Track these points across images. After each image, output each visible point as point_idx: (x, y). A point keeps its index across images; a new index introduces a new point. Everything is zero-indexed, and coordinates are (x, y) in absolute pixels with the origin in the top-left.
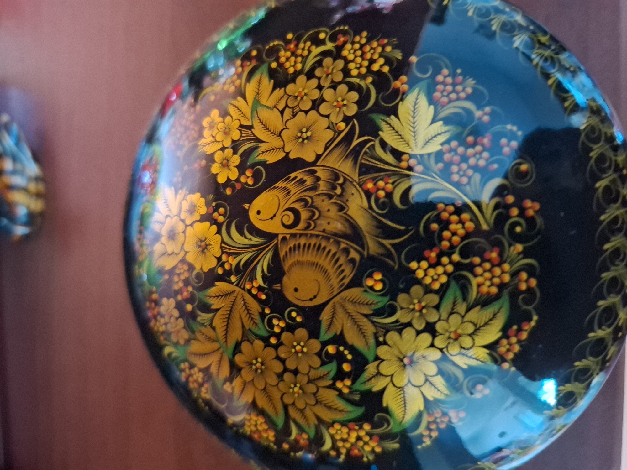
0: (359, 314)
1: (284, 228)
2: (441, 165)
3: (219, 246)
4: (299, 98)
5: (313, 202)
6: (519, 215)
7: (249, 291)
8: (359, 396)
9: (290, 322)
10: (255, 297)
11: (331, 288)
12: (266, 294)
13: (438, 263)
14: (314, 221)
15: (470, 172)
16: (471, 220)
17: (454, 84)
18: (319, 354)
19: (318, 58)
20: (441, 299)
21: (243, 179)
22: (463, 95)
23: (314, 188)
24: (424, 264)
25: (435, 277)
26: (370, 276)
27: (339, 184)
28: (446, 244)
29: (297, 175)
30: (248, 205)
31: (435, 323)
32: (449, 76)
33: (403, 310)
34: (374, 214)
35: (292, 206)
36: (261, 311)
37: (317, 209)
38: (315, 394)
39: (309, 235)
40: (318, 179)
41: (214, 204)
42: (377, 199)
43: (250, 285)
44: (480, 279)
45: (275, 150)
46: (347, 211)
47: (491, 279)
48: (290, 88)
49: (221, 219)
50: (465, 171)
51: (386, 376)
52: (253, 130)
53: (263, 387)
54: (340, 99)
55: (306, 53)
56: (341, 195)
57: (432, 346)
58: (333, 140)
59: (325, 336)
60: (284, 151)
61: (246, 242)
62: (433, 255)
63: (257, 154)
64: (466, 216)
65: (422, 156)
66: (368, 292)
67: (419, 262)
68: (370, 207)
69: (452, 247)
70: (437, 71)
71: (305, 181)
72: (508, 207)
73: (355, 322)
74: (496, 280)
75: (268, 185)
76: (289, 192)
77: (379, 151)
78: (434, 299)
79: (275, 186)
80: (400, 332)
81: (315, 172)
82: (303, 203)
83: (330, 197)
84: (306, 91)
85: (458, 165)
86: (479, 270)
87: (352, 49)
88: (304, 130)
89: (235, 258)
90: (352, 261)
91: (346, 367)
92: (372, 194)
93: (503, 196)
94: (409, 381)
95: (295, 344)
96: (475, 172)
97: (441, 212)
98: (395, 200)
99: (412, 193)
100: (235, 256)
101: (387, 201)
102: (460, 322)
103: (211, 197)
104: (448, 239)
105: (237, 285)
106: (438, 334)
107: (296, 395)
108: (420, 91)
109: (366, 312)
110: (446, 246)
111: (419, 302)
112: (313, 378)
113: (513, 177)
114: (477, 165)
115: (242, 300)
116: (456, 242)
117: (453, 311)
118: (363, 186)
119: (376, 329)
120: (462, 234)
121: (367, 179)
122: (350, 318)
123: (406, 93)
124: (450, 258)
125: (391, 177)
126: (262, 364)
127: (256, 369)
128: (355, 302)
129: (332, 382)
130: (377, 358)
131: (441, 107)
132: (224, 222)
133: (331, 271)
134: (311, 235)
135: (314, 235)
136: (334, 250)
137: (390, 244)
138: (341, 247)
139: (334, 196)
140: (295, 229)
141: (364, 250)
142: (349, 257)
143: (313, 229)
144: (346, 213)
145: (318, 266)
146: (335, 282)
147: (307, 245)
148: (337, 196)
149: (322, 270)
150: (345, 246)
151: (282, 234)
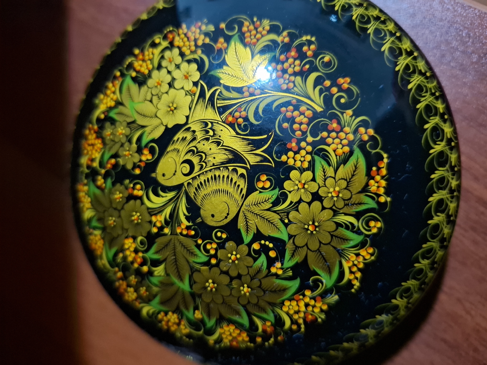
0: (263, 211)
1: (186, 177)
3: (147, 212)
4: (159, 86)
6: (338, 92)
7: (181, 234)
8: (291, 271)
9: (219, 241)
10: (187, 236)
11: (236, 202)
12: (194, 230)
13: (300, 149)
14: (203, 162)
15: (292, 78)
16: (308, 109)
17: (256, 29)
18: (249, 254)
19: (160, 56)
20: (313, 172)
21: (144, 158)
22: (264, 32)
23: (194, 139)
24: (291, 154)
25: (302, 159)
26: (259, 180)
27: (209, 129)
28: (298, 133)
29: (179, 137)
30: (154, 174)
31: (317, 191)
32: (250, 25)
33: (291, 193)
35: (185, 158)
38: (260, 287)
39: (205, 173)
40: (194, 132)
41: (132, 185)
42: (239, 125)
43: (180, 229)
44: (333, 146)
45: (157, 128)
46: (223, 143)
47: (341, 143)
48: (150, 82)
49: (140, 193)
50: (288, 79)
51: (303, 247)
52: (137, 122)
53: (222, 301)
55: (151, 56)
56: (214, 134)
57: (324, 208)
58: (192, 101)
59: (247, 239)
60: (163, 125)
61: (164, 200)
62: (294, 144)
63: (146, 136)
64: (303, 108)
65: (255, 83)
66: (262, 192)
67: (286, 154)
69: (304, 133)
70: (241, 25)
71: (186, 137)
72: (328, 89)
74: (345, 142)
76: (178, 151)
77: (226, 93)
78: (308, 175)
79: (168, 151)
80: (297, 210)
81: (190, 128)
82: (191, 153)
83: (207, 139)
84: (161, 79)
85: (282, 77)
86: (329, 140)
87: (180, 39)
88: (171, 105)
89: (161, 215)
90: (242, 175)
91: (272, 254)
92: (234, 124)
93: (321, 84)
94: (320, 243)
95: (229, 255)
96: (295, 77)
97: (285, 114)
98: (251, 120)
99: (260, 111)
100: (161, 214)
101: (246, 123)
102: (334, 182)
103: (127, 181)
104: (299, 129)
105: (171, 234)
106: (323, 198)
107: (248, 294)
108: (235, 43)
109: (267, 207)
110: (299, 134)
111: (299, 182)
112: (253, 275)
113: (322, 68)
114: (294, 72)
115: (179, 243)
116: (305, 128)
117: (326, 177)
118: (226, 122)
119: (280, 215)
120: (306, 121)
121: (226, 116)
122: (258, 216)
123: (227, 48)
124: (306, 142)
125: (242, 107)
126: (214, 283)
127: (211, 289)
128: (257, 204)
129: (267, 271)
130: (290, 237)
131: (253, 47)
132: (143, 194)
133: (231, 189)
134: (206, 172)
135: (208, 170)
136: (226, 174)
137: (262, 151)
138: (230, 170)
139: (210, 137)
140: (194, 173)
141: (246, 164)
142: (239, 174)
143: (206, 167)
144: (222, 146)
145: (220, 191)
146: (238, 197)
147: (206, 180)
148: (212, 136)
149: (225, 192)
150: (232, 168)
151: (186, 181)
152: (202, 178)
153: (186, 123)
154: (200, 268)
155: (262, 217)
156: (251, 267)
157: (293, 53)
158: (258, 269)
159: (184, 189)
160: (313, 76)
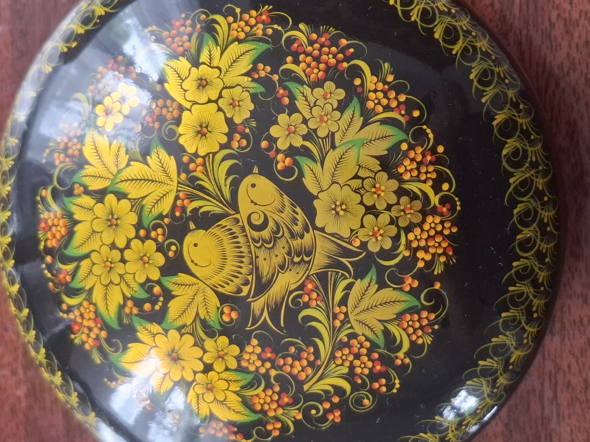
0: (196, 307)
1: (246, 218)
2: (346, 339)
3: (209, 151)
4: (373, 190)
5: (279, 238)
6: (325, 409)
7: (177, 198)
8: (128, 322)
9: (165, 246)
10: (174, 205)
11: (209, 278)
12: (181, 217)
13: (264, 361)
14: (262, 245)
15: (347, 364)
16: (307, 376)
17: (421, 328)
18: (148, 280)
19: (419, 193)
20: (236, 370)
21: (280, 157)
22: (414, 337)
23: (293, 236)
24: (258, 350)
25: (251, 361)
26: (232, 309)
27: (303, 258)
29: (299, 214)
30: (257, 172)
31: (214, 370)
32: (429, 320)
33: (214, 343)
34: (286, 297)
35: (270, 218)
36: (164, 214)
37: (274, 244)
38: (111, 282)
39: (248, 244)
40: (302, 237)
41: (247, 131)
42: (300, 296)
43: (184, 197)
44: (263, 395)
45: (317, 183)
46: (281, 273)
47: (265, 403)
49: (235, 145)
50: (346, 359)
51: (154, 342)
52: (332, 150)
53: (95, 229)
54: (382, 232)
55: (423, 177)
56: (294, 263)
57: (195, 373)
59: (166, 281)
60: (319, 192)
61: (222, 182)
62: (269, 355)
63: (309, 164)
64: (310, 371)
65: (349, 322)
66: (218, 310)
67: (258, 345)
68: (291, 292)
69: (281, 368)
70: (431, 310)
71: (297, 225)
72: (329, 399)
74: (266, 407)
75: (283, 187)
76: (282, 212)
77: (343, 285)
78: (234, 365)
79: (283, 195)
80: (195, 345)
81: (308, 232)
82: (275, 229)
83: (289, 254)
84: (382, 194)
85: (350, 353)
86: (269, 392)
87: (436, 224)
88: (344, 207)
89: (203, 173)
90: (240, 291)
91: (148, 307)
92: (303, 291)
93: (336, 394)
95: (148, 255)
96: (348, 367)
97: (306, 351)
98: (304, 311)
99: (314, 324)
101: (301, 305)
102: (223, 389)
103: (254, 124)
104: (286, 363)
105: (179, 183)
106: (206, 374)
108: (407, 301)
109: (200, 313)
110: (280, 362)
111: (226, 353)
112: (125, 279)
113: (355, 397)
114: (355, 367)
115: (168, 191)
116: (286, 369)
117: (229, 381)
118: (308, 280)
119: (190, 325)
120: (294, 372)
121: (315, 282)
122: (190, 300)
123: (402, 290)
124: (271, 368)
125: (322, 302)
126: (117, 225)
127: (110, 220)
128: (205, 302)
129: (129, 296)
130: (166, 331)
131: (397, 324)
132: (233, 149)
133: (224, 274)
134: (249, 246)
135: (250, 249)
136: (244, 271)
137: (265, 318)
138: (248, 277)
139: (291, 256)
140: (250, 229)
141: (252, 298)
143: (255, 246)
144: (279, 272)
145: (224, 260)
146: (215, 280)
147: (239, 245)
148: (292, 259)
149: (222, 265)
151: (241, 217)
154: (134, 212)
155: (189, 304)
156: (134, 278)
157: (378, 367)
158: (131, 286)
160: (347, 386)
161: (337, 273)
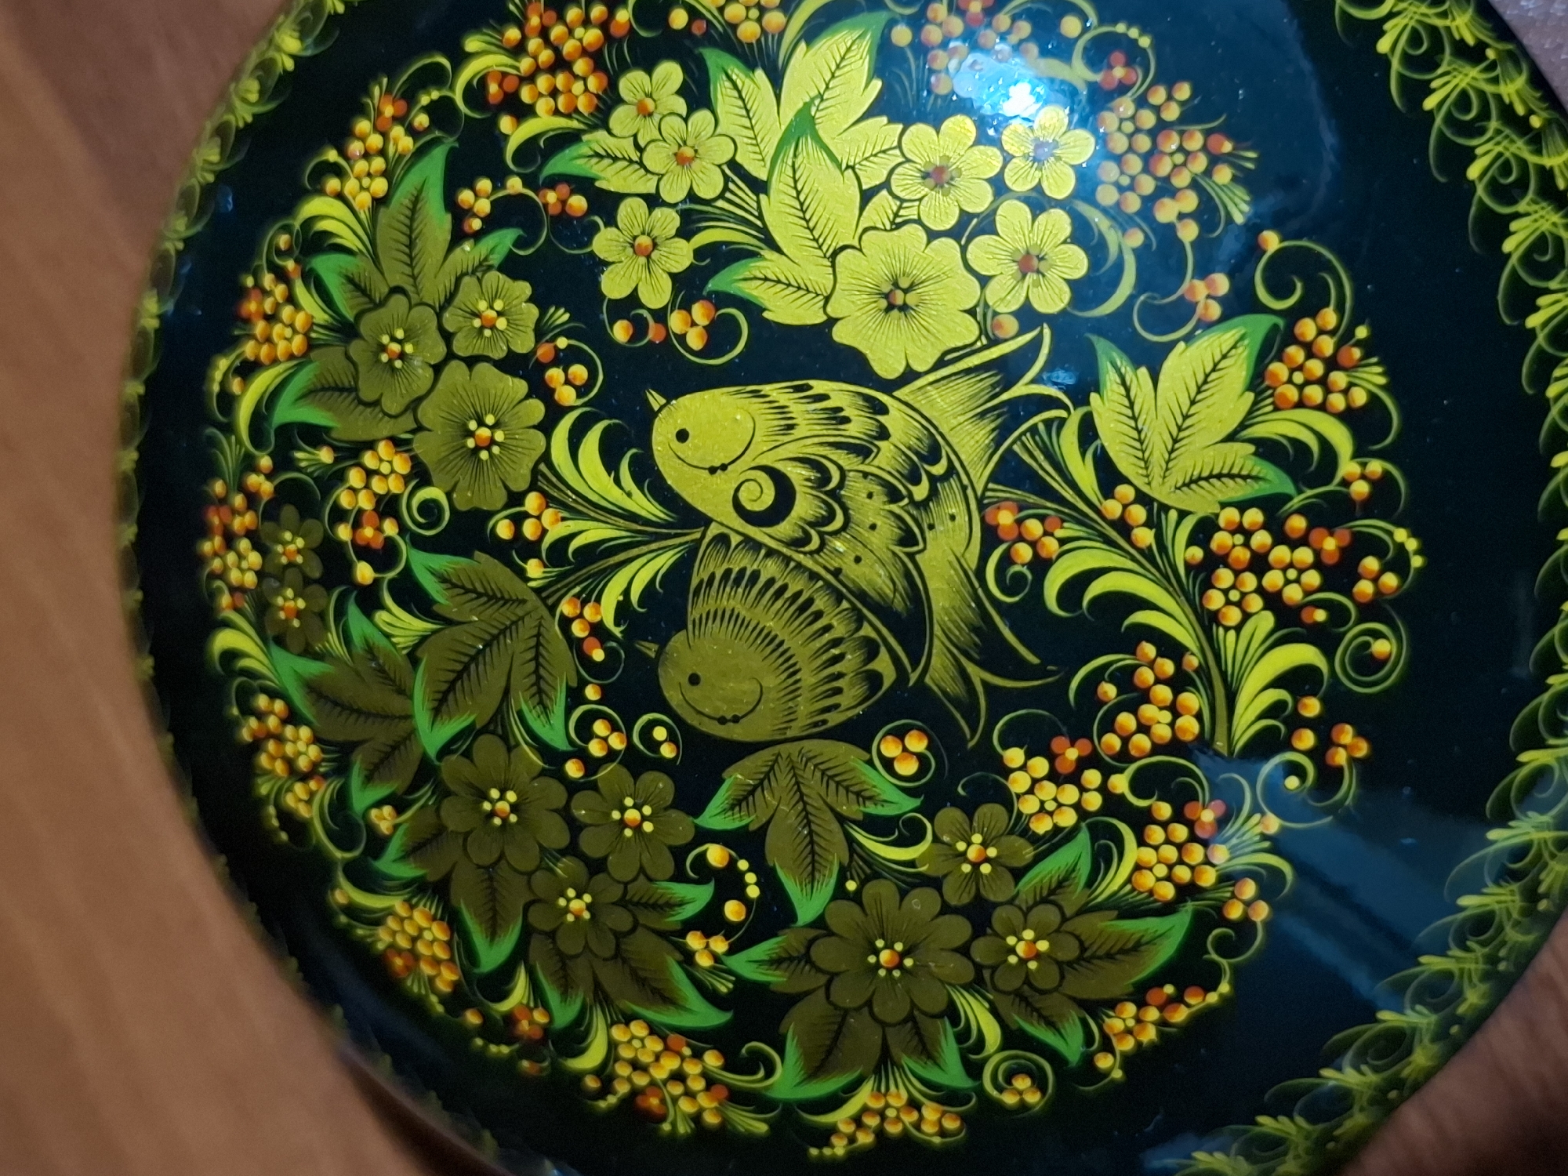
0: (825, 808)
1: (735, 515)
2: (1197, 553)
3: (531, 465)
6: (1309, 753)
7: (564, 623)
8: (731, 986)
9: (641, 747)
10: (575, 644)
11: (787, 718)
12: (609, 652)
13: (1074, 778)
14: (821, 535)
15: (1255, 603)
16: (1199, 716)
17: (1332, 364)
18: (679, 853)
20: (1038, 859)
21: (676, 321)
22: (1338, 402)
23: (862, 451)
24: (1040, 766)
25: (1050, 806)
26: (900, 734)
27: (930, 475)
28: (1113, 741)
29: (831, 394)
31: (995, 905)
32: (1331, 334)
33: (938, 846)
34: (980, 592)
36: (574, 684)
38: (619, 936)
39: (792, 564)
40: (883, 434)
41: (562, 343)
42: (1007, 560)
43: (575, 607)
44: (1148, 855)
45: (802, 292)
46: (919, 552)
47: (1170, 867)
48: (921, 137)
49: (566, 395)
50: (1244, 595)
51: (819, 970)
52: (762, 197)
53: (487, 860)
56: (923, 505)
57: (964, 951)
58: (969, 350)
59: (715, 818)
60: (825, 307)
61: (615, 495)
62: (1072, 754)
63: (747, 274)
64: (1191, 700)
65: (1165, 508)
66: (875, 767)
67: (1029, 755)
69: (1124, 756)
71: (847, 419)
72: (1297, 722)
73: (807, 819)
74: (1183, 874)
75: (742, 376)
76: (791, 427)
77: (1069, 443)
78: (1021, 852)
79: (759, 391)
80: (904, 890)
81: (885, 409)
82: (813, 475)
83: (894, 495)
85: (1237, 573)
86: (1156, 834)
87: (1132, 119)
88: (904, 284)
89: (563, 519)
90: (875, 679)
91: (733, 911)
92: (1002, 542)
93: (1298, 693)
94: (869, 1003)
95: (629, 802)
96: (1265, 608)
97: (1140, 666)
98: (1047, 583)
99: (1095, 589)
100: (566, 514)
101: (1030, 576)
102: (1055, 927)
103: (562, 316)
104: (1125, 734)
105: (538, 591)
106: (989, 931)
107: (570, 918)
108: (1242, 338)
109: (844, 809)
110: (1110, 747)
112: (636, 899)
113: (1347, 660)
114: (1279, 593)
115: (535, 632)
116: (1138, 748)
117: (1052, 898)
118: (988, 510)
119: (851, 857)
120: (1161, 738)
121: (1007, 499)
122: (800, 806)
123: (1207, 326)
124: (1105, 778)
125: (1066, 525)
126: (514, 808)
127: (492, 814)
128: (831, 777)
129: (679, 927)
130: (820, 923)
131: (1270, 408)
132: (572, 408)
133: (808, 678)
134: (799, 566)
135: (806, 569)
136: (840, 630)
137: (984, 683)
138: (862, 633)
139: (902, 498)
140: (765, 530)
141: (914, 670)
142: (870, 667)
143: (811, 553)
144: (911, 556)
145: (781, 649)
146: (805, 709)
147: (777, 586)
148: (912, 501)
149: (786, 665)
150: (873, 635)
151: (722, 524)
152: (770, 569)
153: (889, 386)
154: (518, 744)
155: (806, 817)
156: (650, 880)
157: (1330, 544)
158: (661, 902)
159: (697, 536)
160: (1304, 654)
161: (1033, 430)
